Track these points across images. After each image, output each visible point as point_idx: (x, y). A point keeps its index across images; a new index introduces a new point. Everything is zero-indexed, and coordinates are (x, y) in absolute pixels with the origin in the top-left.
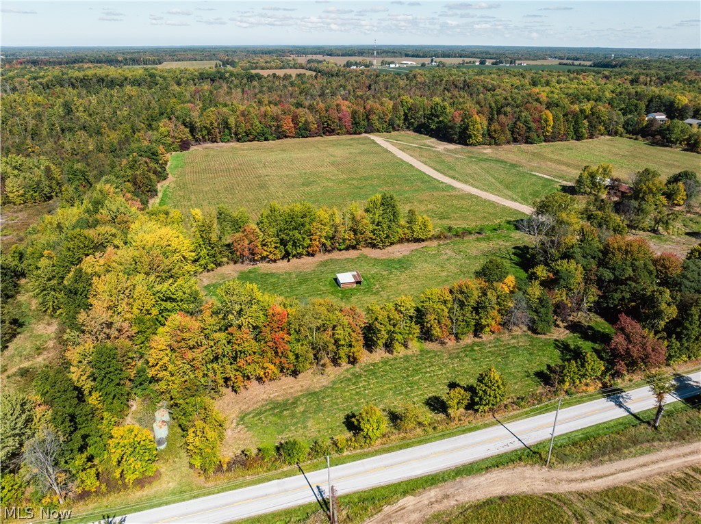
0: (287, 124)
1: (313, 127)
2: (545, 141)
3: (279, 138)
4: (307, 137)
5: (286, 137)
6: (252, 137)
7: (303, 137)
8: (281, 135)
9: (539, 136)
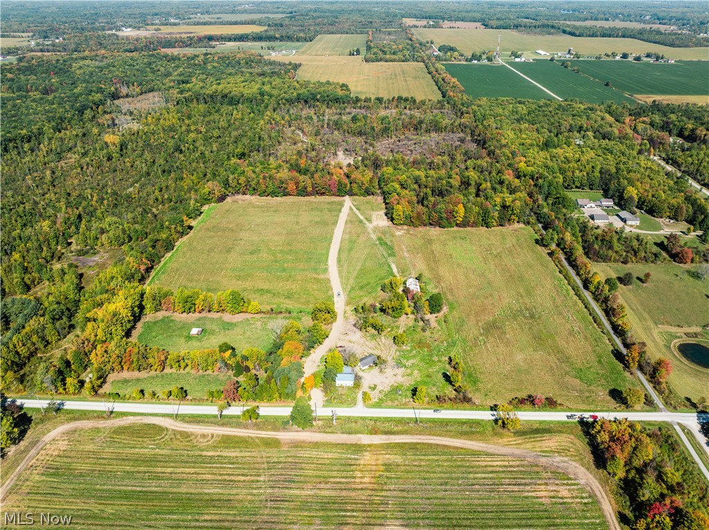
0: (291, 186)
1: (310, 189)
2: (457, 226)
3: (285, 195)
4: (304, 196)
5: (290, 195)
6: (266, 194)
8: (286, 194)
9: (450, 223)
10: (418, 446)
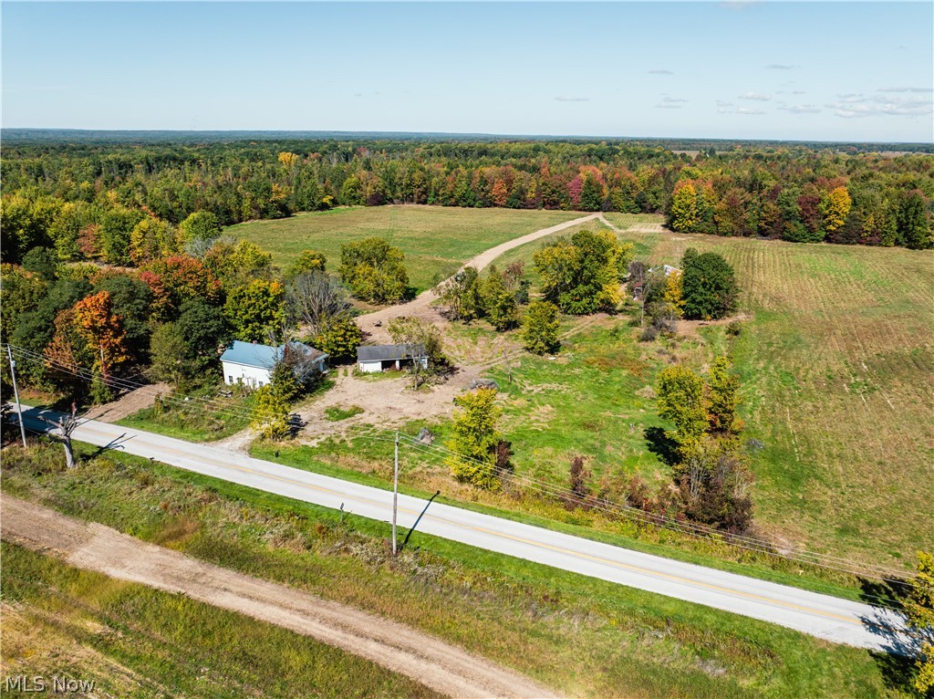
0: (498, 189)
1: (531, 196)
2: (828, 239)
3: (484, 205)
4: (519, 208)
5: (496, 205)
6: (453, 200)
7: (514, 207)
8: (489, 203)
9: (811, 230)
10: (296, 660)
